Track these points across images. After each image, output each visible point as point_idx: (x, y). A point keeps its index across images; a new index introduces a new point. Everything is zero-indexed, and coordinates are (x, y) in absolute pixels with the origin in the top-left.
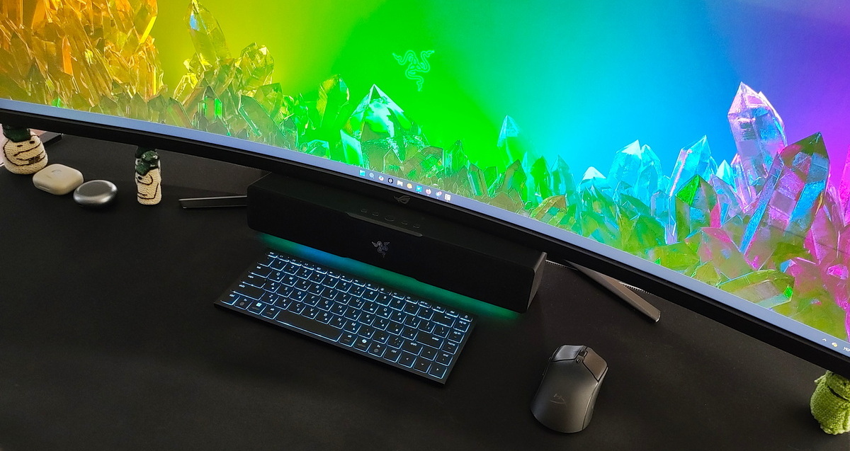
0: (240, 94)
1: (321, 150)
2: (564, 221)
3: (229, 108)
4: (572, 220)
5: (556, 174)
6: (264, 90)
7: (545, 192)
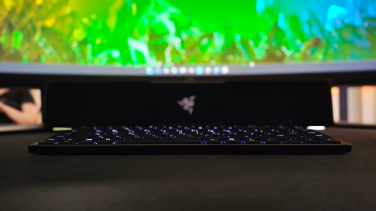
0: (39, 24)
1: (111, 60)
2: (325, 54)
3: (28, 37)
4: (331, 51)
5: (309, 22)
6: (62, 18)
7: (303, 38)
